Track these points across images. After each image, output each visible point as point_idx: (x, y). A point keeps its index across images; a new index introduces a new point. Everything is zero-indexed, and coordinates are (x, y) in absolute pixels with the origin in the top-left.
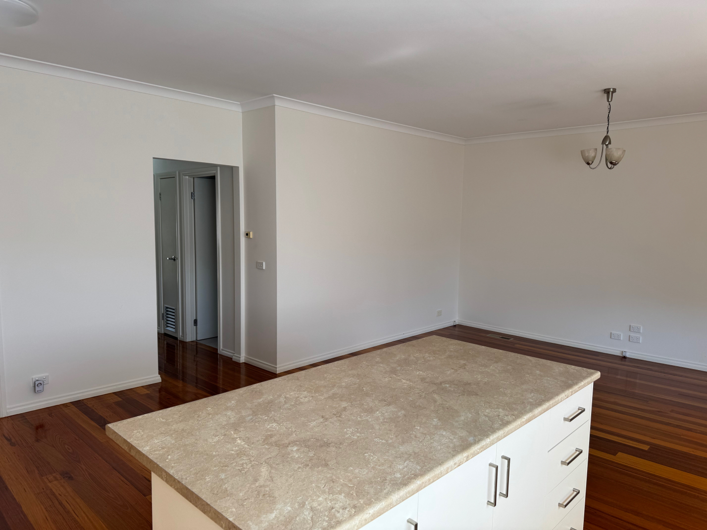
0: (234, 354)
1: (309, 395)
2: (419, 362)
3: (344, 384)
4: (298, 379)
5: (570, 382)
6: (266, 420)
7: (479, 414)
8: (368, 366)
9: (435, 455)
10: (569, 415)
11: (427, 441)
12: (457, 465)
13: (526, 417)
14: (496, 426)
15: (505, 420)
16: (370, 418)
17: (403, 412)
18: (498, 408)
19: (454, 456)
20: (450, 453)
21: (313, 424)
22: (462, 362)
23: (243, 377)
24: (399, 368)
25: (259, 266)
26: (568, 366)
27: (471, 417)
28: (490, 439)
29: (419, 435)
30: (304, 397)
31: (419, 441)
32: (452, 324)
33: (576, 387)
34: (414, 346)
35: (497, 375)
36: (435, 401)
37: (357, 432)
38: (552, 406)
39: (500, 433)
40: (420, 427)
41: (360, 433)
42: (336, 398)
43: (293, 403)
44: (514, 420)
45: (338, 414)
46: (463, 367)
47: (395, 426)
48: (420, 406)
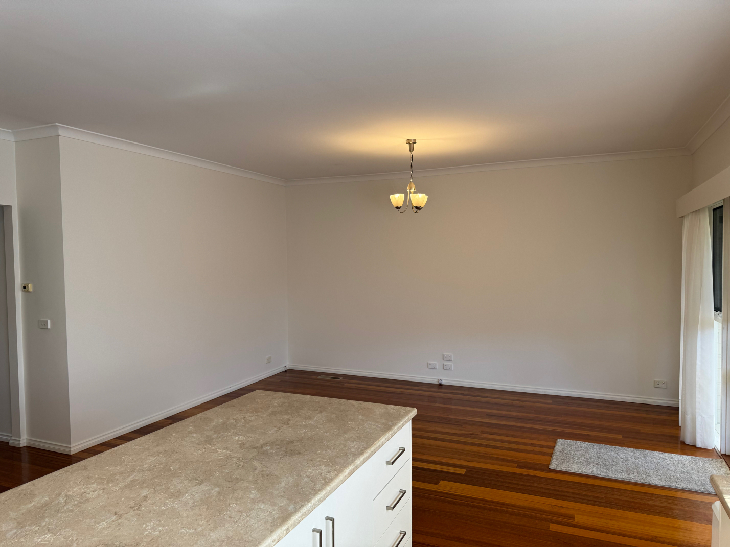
0: (12, 437)
1: (99, 487)
2: (239, 424)
3: (146, 466)
4: (86, 469)
5: (390, 423)
6: (36, 532)
7: (300, 476)
8: (178, 438)
9: (251, 536)
10: (390, 458)
11: (243, 521)
12: (276, 541)
13: (348, 470)
14: (318, 486)
15: (327, 478)
16: (176, 504)
17: (217, 489)
18: (321, 465)
19: (272, 532)
20: (268, 529)
21: (103, 524)
22: (286, 417)
23: (25, 465)
24: (215, 435)
25: (43, 326)
26: (388, 406)
27: (293, 481)
28: (311, 503)
29: (233, 514)
30: (91, 491)
31: (234, 521)
32: (282, 369)
33: (395, 428)
34: (234, 406)
35: (321, 427)
36: (254, 469)
37: (160, 525)
38: (373, 452)
39: (322, 494)
40: (236, 504)
41: (163, 526)
42: (135, 486)
43: (76, 502)
44: (337, 476)
45: (137, 507)
46: (287, 423)
47: (207, 509)
48: (237, 479)
